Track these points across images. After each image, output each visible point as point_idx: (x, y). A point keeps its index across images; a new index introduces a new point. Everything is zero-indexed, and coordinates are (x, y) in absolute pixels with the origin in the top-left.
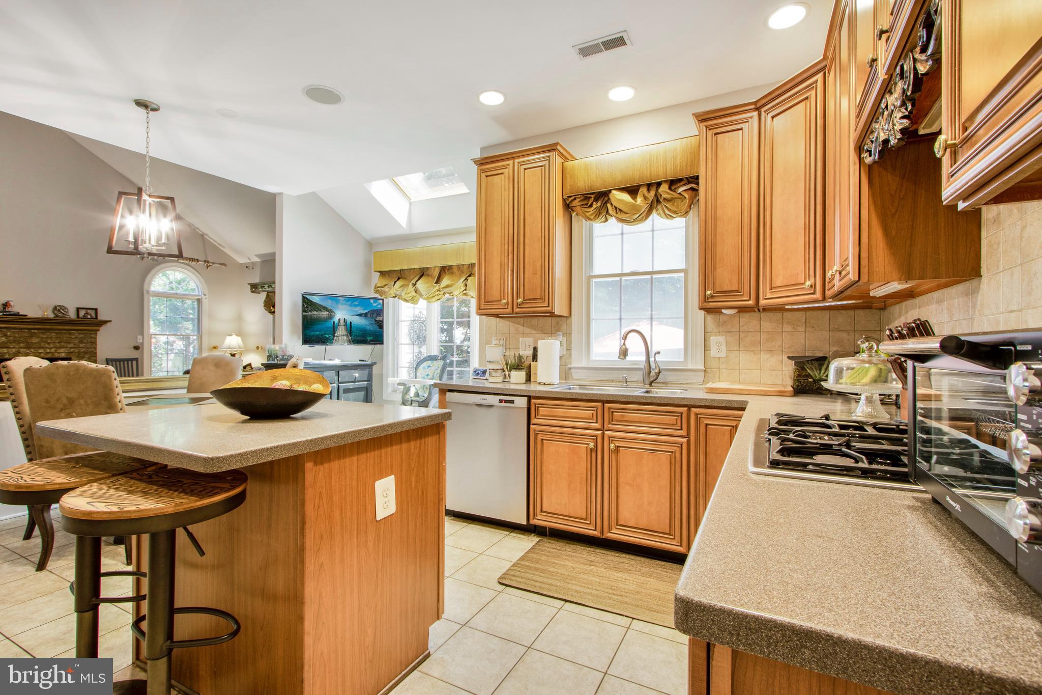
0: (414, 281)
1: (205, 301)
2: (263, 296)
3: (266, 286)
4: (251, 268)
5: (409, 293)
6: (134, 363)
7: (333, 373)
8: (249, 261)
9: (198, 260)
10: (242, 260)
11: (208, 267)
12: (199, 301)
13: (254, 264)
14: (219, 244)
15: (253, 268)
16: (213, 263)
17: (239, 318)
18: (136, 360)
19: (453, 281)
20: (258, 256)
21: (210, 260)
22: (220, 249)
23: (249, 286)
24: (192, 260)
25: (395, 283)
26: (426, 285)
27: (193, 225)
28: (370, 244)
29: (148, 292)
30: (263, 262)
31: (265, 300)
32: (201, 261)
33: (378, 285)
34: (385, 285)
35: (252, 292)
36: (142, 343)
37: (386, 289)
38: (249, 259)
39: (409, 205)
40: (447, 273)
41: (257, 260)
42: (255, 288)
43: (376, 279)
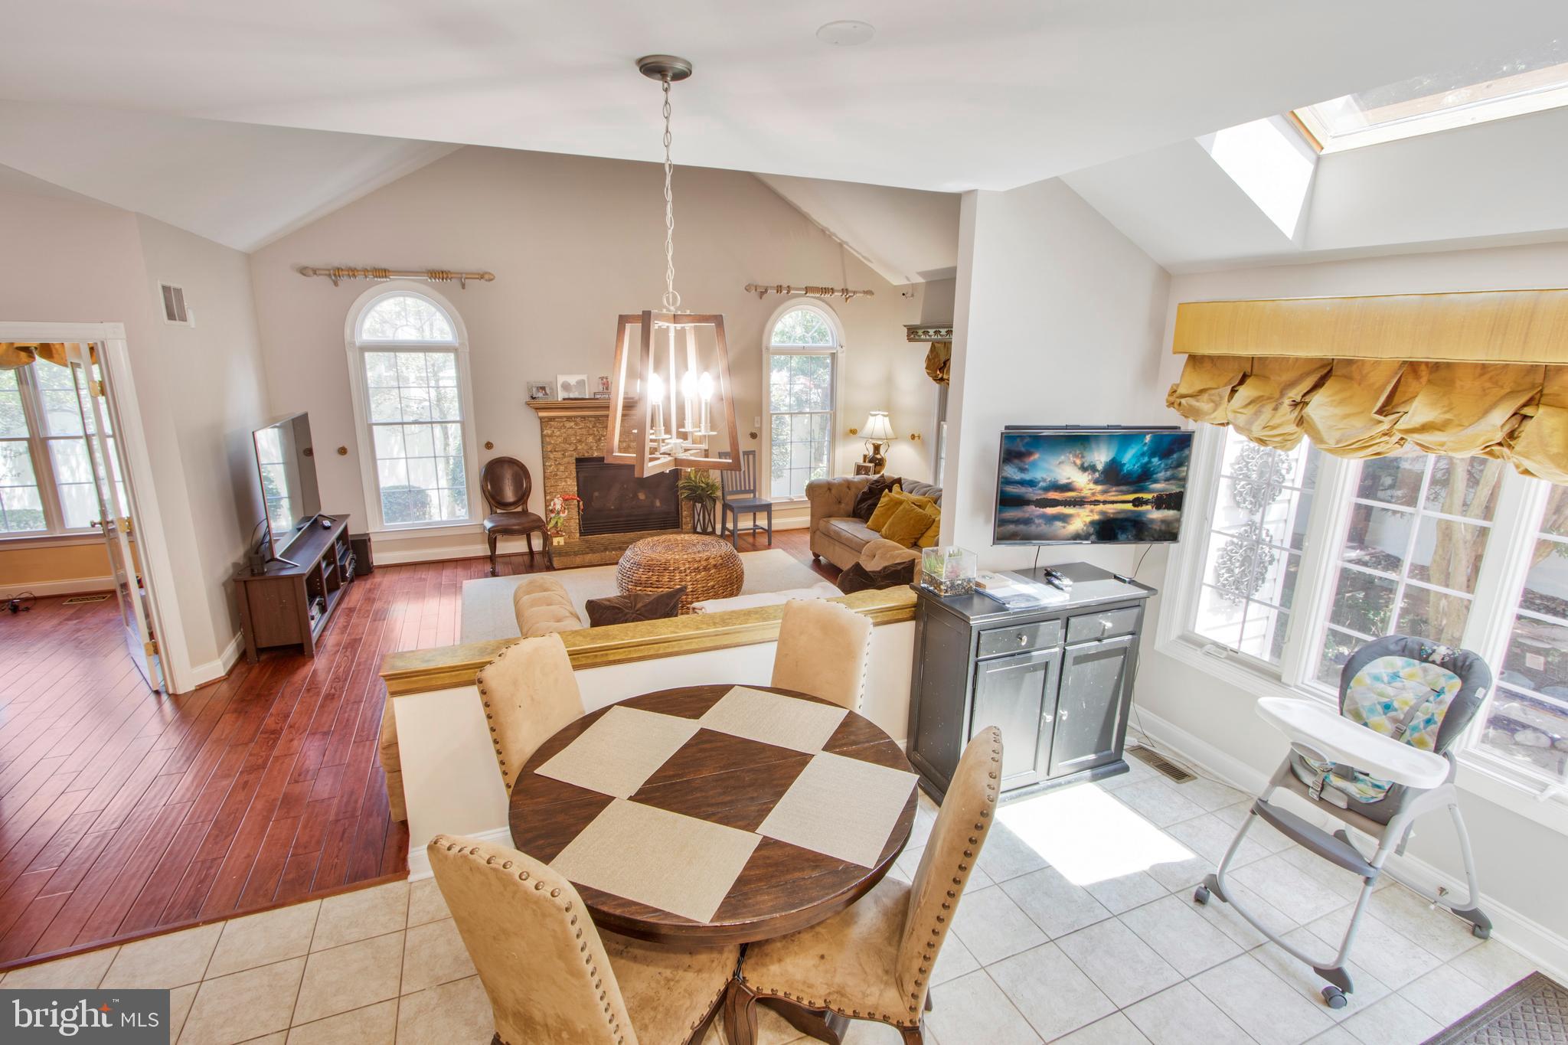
0: (1296, 394)
1: (841, 357)
2: (924, 348)
3: (931, 332)
4: (909, 295)
5: (1273, 428)
6: (751, 457)
7: (1057, 626)
8: (908, 283)
9: (833, 290)
10: (897, 281)
11: (847, 299)
12: (833, 356)
13: (914, 286)
14: (863, 257)
15: (913, 295)
16: (855, 293)
17: (889, 381)
18: (753, 453)
19: (1450, 409)
20: (921, 274)
21: (850, 289)
22: (867, 265)
23: (905, 330)
24: (825, 290)
25: (1234, 391)
26: (1339, 411)
27: (829, 230)
28: (1167, 277)
29: (767, 349)
30: (929, 284)
31: (928, 356)
32: (838, 291)
33: (1182, 390)
34: (1202, 391)
35: (910, 340)
36: (760, 429)
37: (1203, 404)
38: (908, 279)
39: (1311, 167)
40: (1424, 380)
41: (921, 280)
42: (913, 333)
43: (1174, 368)
